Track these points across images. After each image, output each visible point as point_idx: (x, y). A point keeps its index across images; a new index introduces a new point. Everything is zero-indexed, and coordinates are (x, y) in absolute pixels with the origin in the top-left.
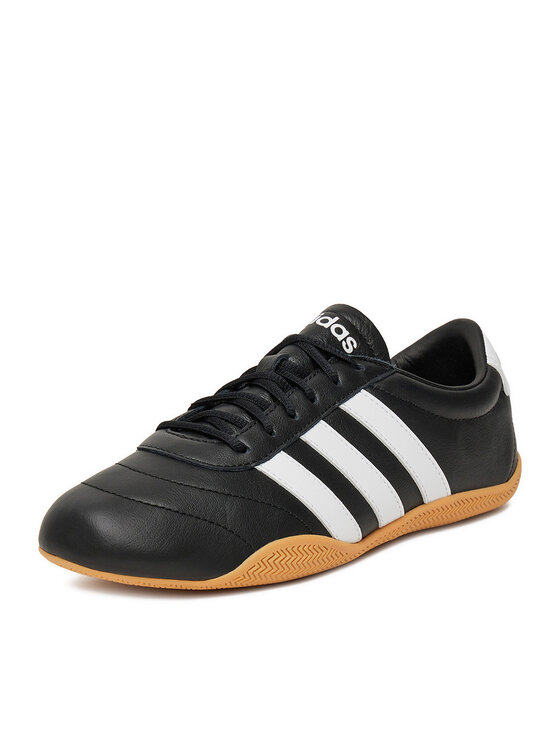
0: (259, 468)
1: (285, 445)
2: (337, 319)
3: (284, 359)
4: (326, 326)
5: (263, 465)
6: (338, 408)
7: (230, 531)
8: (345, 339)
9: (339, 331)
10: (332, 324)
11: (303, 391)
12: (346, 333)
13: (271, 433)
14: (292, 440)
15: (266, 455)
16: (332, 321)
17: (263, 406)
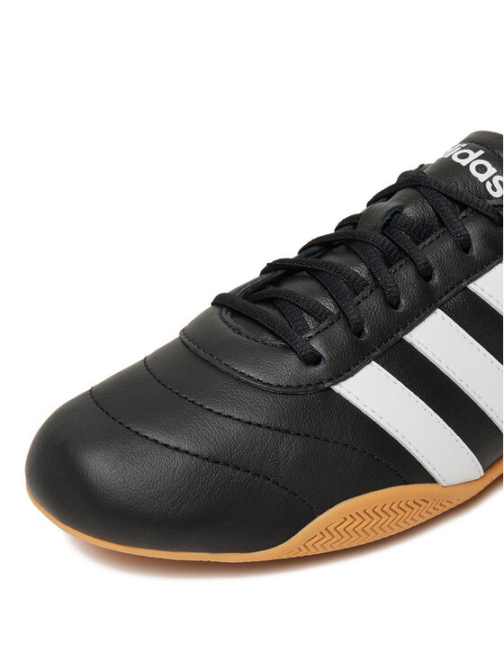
0: (337, 388)
1: (379, 351)
2: (481, 152)
3: (397, 212)
4: (464, 162)
5: (343, 384)
6: (466, 289)
7: (283, 487)
8: (490, 179)
9: (482, 169)
10: (473, 159)
11: (416, 265)
12: (491, 170)
13: (359, 333)
14: (391, 342)
15: (348, 368)
16: (473, 155)
17: (356, 286)
